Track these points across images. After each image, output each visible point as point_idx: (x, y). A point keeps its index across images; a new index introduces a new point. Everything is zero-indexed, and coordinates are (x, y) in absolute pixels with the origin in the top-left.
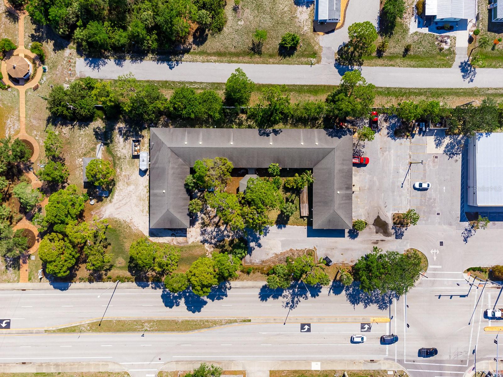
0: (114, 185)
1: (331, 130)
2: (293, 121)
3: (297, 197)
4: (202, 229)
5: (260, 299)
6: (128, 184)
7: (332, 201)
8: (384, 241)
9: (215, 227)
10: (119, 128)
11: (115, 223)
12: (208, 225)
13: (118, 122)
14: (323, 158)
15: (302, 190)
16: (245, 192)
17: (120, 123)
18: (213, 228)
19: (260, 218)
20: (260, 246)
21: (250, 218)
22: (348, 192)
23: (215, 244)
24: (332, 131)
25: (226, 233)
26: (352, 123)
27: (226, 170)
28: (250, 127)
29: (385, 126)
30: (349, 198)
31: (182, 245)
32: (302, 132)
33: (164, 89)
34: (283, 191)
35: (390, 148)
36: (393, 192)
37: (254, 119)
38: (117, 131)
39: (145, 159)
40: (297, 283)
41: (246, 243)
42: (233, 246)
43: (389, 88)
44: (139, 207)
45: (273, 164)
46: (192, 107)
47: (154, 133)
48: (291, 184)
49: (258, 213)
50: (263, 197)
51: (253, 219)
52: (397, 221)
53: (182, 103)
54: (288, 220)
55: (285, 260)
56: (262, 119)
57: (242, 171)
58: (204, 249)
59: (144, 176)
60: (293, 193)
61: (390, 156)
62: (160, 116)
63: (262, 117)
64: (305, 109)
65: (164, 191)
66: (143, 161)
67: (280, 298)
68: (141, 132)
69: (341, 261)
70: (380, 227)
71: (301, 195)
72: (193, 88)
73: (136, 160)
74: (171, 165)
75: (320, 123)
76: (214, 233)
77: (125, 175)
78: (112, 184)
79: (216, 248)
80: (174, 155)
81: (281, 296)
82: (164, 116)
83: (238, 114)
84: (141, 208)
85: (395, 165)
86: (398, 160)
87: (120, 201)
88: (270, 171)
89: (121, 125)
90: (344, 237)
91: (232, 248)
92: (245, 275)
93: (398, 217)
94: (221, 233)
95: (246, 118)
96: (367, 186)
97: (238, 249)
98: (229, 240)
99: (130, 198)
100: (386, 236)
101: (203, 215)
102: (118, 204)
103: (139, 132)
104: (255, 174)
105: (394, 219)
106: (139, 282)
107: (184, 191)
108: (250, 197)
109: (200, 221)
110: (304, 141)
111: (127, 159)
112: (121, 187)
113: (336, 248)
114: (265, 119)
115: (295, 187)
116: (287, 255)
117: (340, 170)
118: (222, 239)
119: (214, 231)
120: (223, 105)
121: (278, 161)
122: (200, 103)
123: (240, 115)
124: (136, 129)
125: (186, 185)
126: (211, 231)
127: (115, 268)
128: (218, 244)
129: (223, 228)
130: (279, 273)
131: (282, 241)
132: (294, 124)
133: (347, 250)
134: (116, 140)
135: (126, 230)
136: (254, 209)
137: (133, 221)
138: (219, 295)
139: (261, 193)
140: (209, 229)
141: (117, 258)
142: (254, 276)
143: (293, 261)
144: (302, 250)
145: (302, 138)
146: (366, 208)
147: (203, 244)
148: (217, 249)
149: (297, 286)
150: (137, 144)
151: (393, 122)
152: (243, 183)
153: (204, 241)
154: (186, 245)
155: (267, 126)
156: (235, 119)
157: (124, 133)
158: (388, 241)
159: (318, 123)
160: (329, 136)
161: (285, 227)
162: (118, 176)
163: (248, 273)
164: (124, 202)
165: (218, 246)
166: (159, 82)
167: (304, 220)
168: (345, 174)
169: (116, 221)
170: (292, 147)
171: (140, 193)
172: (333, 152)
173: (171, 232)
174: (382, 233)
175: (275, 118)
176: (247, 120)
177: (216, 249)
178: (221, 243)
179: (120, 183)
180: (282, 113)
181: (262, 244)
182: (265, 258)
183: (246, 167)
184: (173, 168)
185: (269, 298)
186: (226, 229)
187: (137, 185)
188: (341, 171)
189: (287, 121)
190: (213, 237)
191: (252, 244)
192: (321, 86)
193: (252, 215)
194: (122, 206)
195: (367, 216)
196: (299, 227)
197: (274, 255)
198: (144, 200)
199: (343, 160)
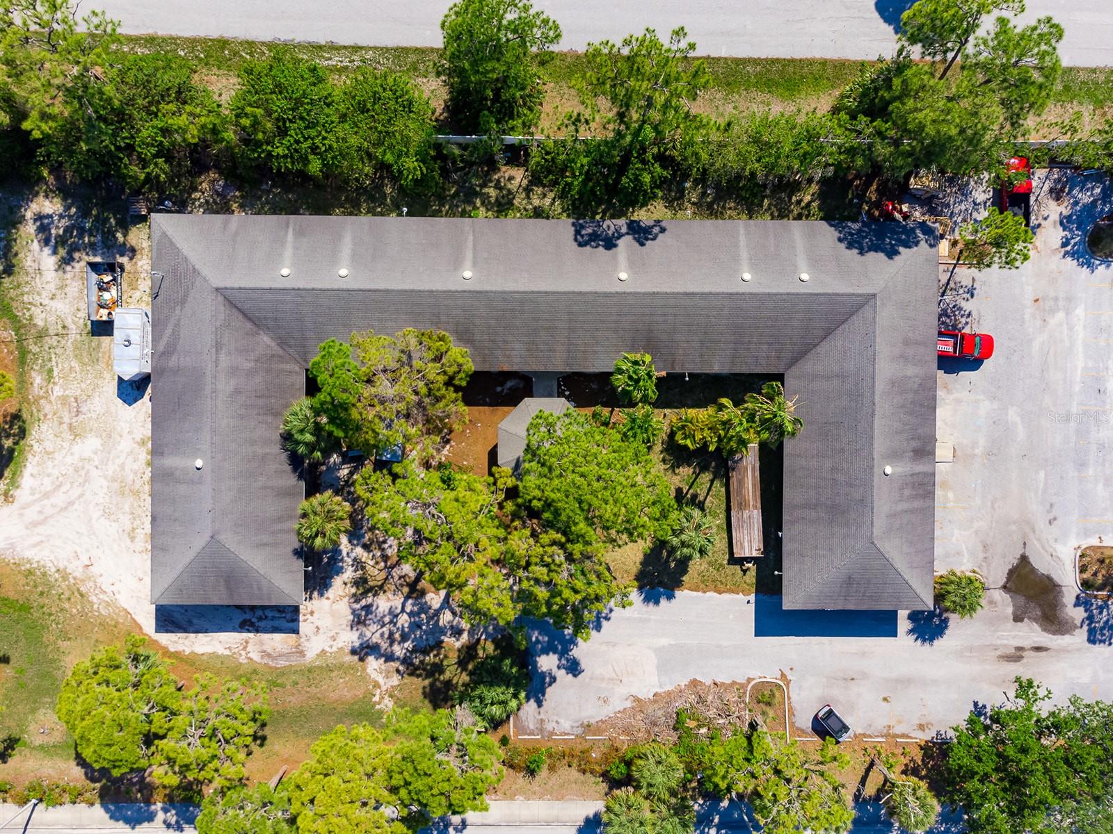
0: (23, 433)
1: (855, 226)
2: (704, 194)
3: (717, 484)
4: (357, 601)
6: (76, 433)
7: (864, 503)
8: (1046, 649)
9: (407, 598)
10: (39, 217)
11: (23, 581)
12: (381, 587)
13: (37, 194)
14: (827, 334)
15: (737, 457)
16: (517, 470)
17: (41, 198)
18: (397, 601)
19: (579, 584)
20: (574, 668)
21: (537, 581)
22: (921, 468)
23: (406, 661)
24: (859, 231)
25: (446, 618)
26: (930, 202)
27: (441, 379)
28: (538, 213)
29: (1054, 217)
30: (924, 488)
31: (282, 663)
32: (742, 231)
33: (215, 70)
34: (664, 461)
35: (1069, 299)
36: (1082, 465)
37: (555, 183)
38: (29, 229)
39: (135, 337)
40: (714, 808)
41: (525, 659)
42: (476, 668)
43: (1071, 69)
44: (117, 520)
45: (632, 357)
46: (313, 133)
47: (164, 234)
48: (698, 436)
49: (570, 558)
50: (593, 493)
51: (548, 584)
52: (1095, 574)
53: (269, 113)
54: (685, 572)
55: (672, 723)
56: (584, 183)
57: (509, 384)
58: (364, 678)
59: (136, 401)
60: (704, 469)
61: (1071, 329)
62: (200, 174)
63: (588, 177)
64: (756, 141)
65: (199, 463)
66: (128, 343)
68: (125, 235)
69: (880, 723)
70: (1029, 598)
71: (734, 477)
72: (327, 68)
73: (105, 340)
74: (225, 361)
75: (809, 204)
76: (404, 620)
77: (64, 400)
78: (15, 430)
79: (411, 674)
80: (238, 321)
82: (213, 175)
83: (493, 166)
84: (126, 521)
85: (1090, 364)
86: (1102, 343)
87: (46, 495)
88: (620, 382)
89: (48, 205)
90: (894, 634)
91: (471, 674)
92: (520, 779)
93: (1102, 561)
94: (430, 618)
95: (525, 182)
96: (982, 442)
97: (491, 685)
98: (458, 645)
99: (82, 485)
100: (1054, 633)
101: (359, 551)
102: (36, 508)
103: (119, 235)
104: (560, 395)
105: (1083, 569)
106: (115, 802)
107: (281, 460)
108: (537, 493)
109: (349, 574)
110: (754, 267)
111: (72, 338)
112: (49, 445)
113: (865, 676)
114: (598, 183)
115: (712, 448)
116: (679, 704)
117: (893, 383)
118: (432, 642)
119: (403, 610)
120: (439, 130)
121: (650, 347)
122: (343, 118)
123: (504, 169)
124: (107, 219)
125: (287, 437)
126: (391, 612)
127: (27, 751)
128: (417, 661)
129: (434, 599)
130: (650, 785)
131: (659, 651)
132: (710, 206)
133: (905, 682)
134: (28, 263)
135: (67, 605)
136: (554, 543)
137: (95, 570)
139: (583, 475)
140: (384, 603)
141: (33, 711)
142: (555, 779)
143: (699, 726)
144: (734, 683)
145: (744, 254)
146: (976, 525)
147: (362, 660)
148: (414, 679)
149: (716, 820)
150: (107, 278)
151: (1085, 198)
152: (513, 429)
153: (364, 650)
154: (295, 661)
155: (604, 213)
156: (484, 185)
157: (58, 236)
158: (1064, 650)
159: (799, 202)
160: (850, 247)
161: (670, 597)
162: (36, 401)
163: (532, 772)
164: (59, 499)
165: (417, 668)
166: (193, 42)
167: (745, 572)
168: (910, 396)
169: (30, 572)
170: (706, 289)
171: (122, 466)
172: (867, 312)
173: (239, 617)
174: (1036, 620)
175: (637, 179)
176: (528, 190)
177: (408, 679)
178: (430, 659)
179: (44, 427)
180: (662, 159)
181: (583, 665)
182: (594, 712)
183: (525, 368)
184: (234, 371)
186: (446, 602)
187: (109, 436)
188: (897, 384)
189: (681, 194)
190: (397, 636)
191: (547, 662)
192: (810, 62)
193: (545, 570)
194: (51, 516)
195: (981, 556)
196: (726, 596)
197: (628, 704)
198: (136, 493)
199: (906, 342)
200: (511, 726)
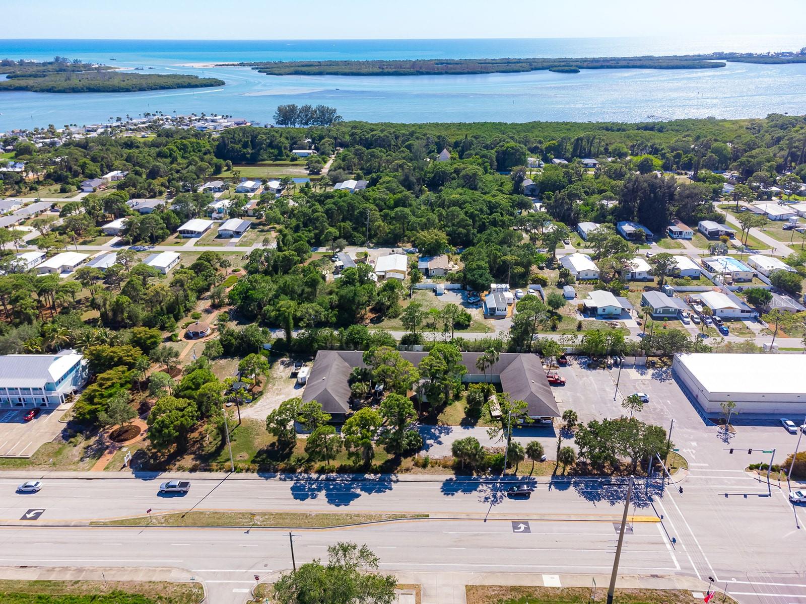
5: (443, 493)
6: (278, 394)
10: (282, 361)
11: (249, 423)
14: (509, 364)
20: (439, 443)
29: (576, 363)
35: (587, 375)
36: (606, 404)
38: (279, 362)
40: (497, 477)
54: (477, 421)
59: (299, 389)
61: (590, 380)
65: (324, 378)
67: (474, 492)
73: (294, 379)
77: (277, 389)
85: (599, 386)
86: (601, 383)
87: (264, 406)
90: (555, 436)
92: (420, 469)
96: (571, 399)
102: (260, 408)
106: (263, 472)
111: (284, 379)
112: (268, 397)
113: (548, 446)
134: (276, 367)
135: (261, 428)
138: (379, 488)
142: (433, 469)
149: (499, 481)
151: (583, 361)
157: (286, 364)
161: (472, 428)
162: (268, 389)
163: (424, 467)
164: (267, 407)
169: (252, 421)
179: (269, 393)
182: (447, 454)
185: (456, 492)
187: (288, 395)
194: (264, 410)
200: (416, 456)
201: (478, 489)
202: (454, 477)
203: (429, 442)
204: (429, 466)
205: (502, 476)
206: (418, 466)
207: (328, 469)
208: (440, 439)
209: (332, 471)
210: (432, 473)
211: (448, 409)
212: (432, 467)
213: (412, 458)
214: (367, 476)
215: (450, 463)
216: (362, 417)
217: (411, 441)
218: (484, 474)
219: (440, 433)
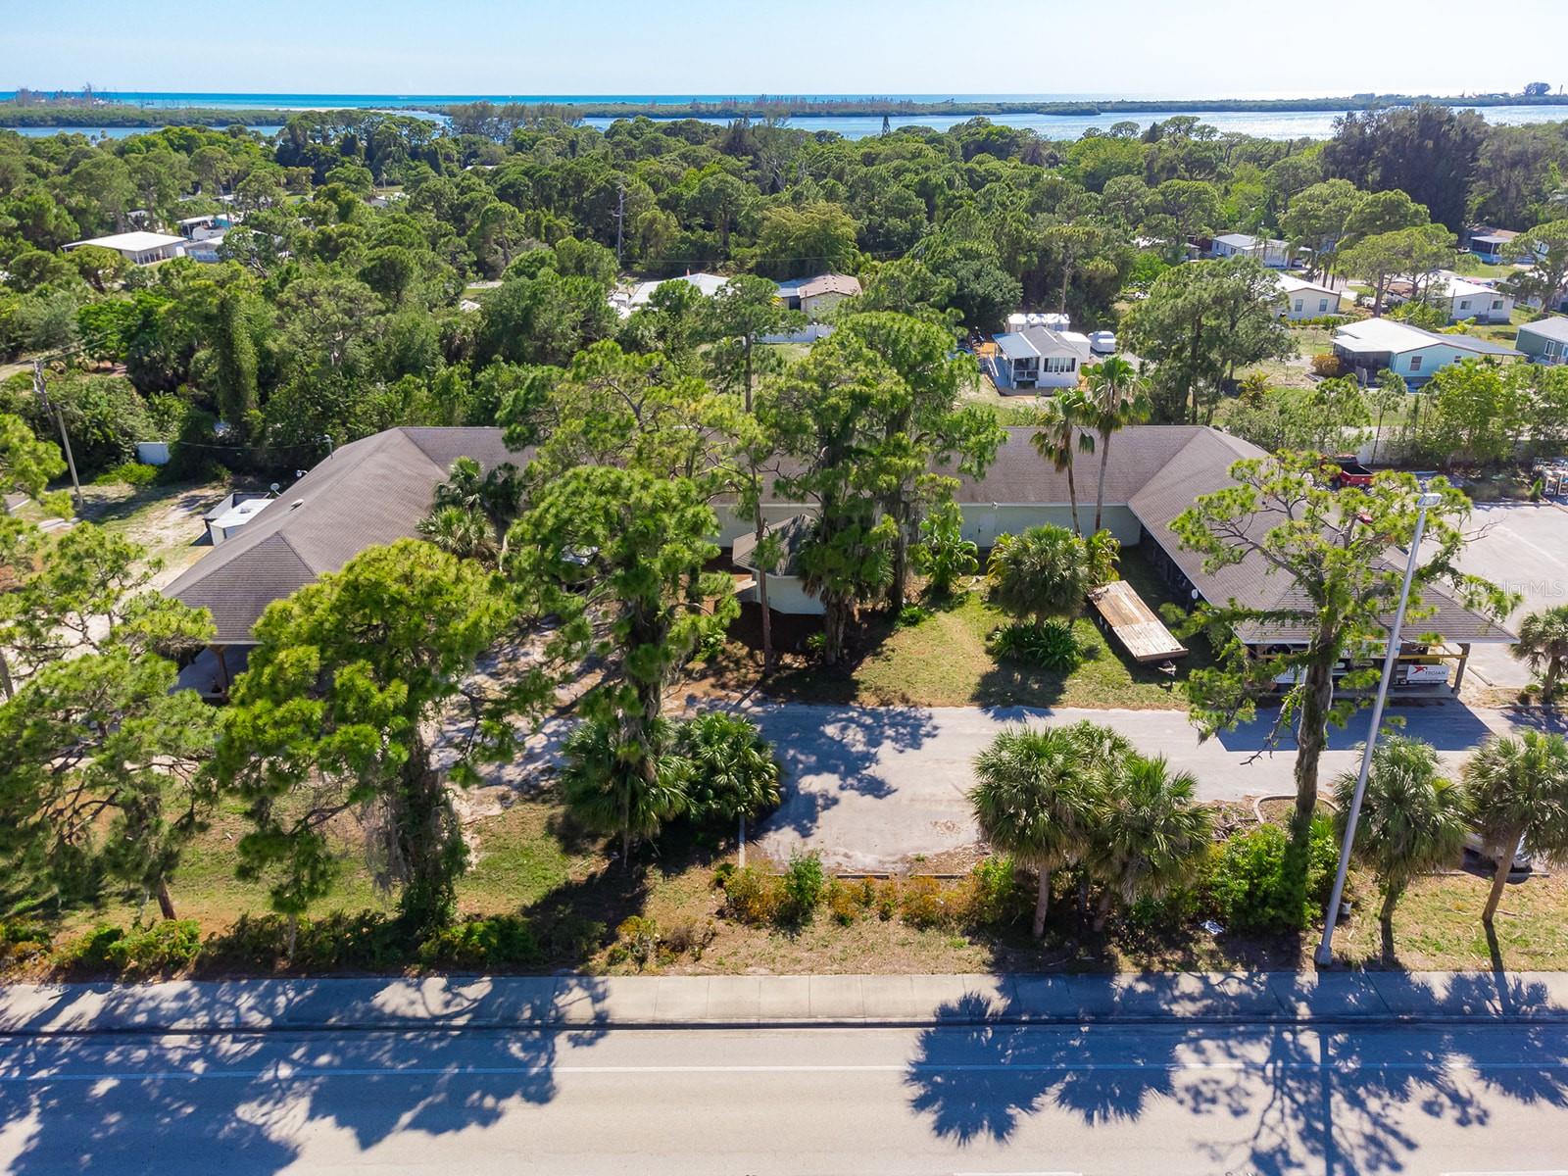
5: (928, 1118)
54: (1060, 691)
67: (1154, 1104)
71: (1103, 604)
80: (414, 451)
81: (1165, 1087)
92: (762, 938)
138: (459, 1089)
142: (850, 939)
161: (1044, 714)
163: (789, 924)
182: (928, 843)
185: (1026, 1104)
196: (1148, 712)
200: (741, 858)
201: (1181, 1079)
202: (987, 988)
203: (812, 784)
204: (822, 915)
205: (1308, 977)
206: (753, 921)
207: (145, 950)
208: (873, 770)
209: (168, 967)
210: (843, 965)
211: (903, 641)
212: (842, 920)
213: (712, 873)
214: (394, 997)
215: (953, 895)
216: (353, 587)
217: (713, 769)
218: (1189, 966)
219: (874, 741)
